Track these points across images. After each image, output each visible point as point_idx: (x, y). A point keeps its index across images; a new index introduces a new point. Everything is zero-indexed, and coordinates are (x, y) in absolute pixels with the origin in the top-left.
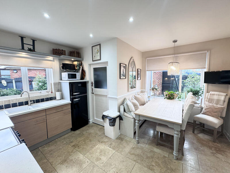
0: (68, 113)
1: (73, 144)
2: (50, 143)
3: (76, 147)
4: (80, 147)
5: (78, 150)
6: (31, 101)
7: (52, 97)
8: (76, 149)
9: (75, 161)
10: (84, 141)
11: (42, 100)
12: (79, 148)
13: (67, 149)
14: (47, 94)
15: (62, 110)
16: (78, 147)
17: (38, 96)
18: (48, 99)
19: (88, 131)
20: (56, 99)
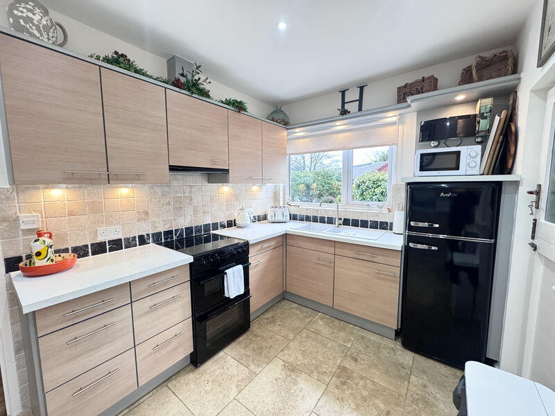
0: (388, 278)
1: (349, 364)
2: (337, 321)
3: (338, 377)
4: (345, 387)
5: (332, 386)
6: (340, 219)
7: (386, 223)
8: (334, 378)
9: (292, 391)
10: (376, 392)
11: (364, 224)
12: (337, 387)
13: (329, 359)
14: (377, 211)
15: (372, 259)
16: (344, 383)
17: (357, 212)
18: (375, 225)
19: (432, 389)
20: (391, 229)
